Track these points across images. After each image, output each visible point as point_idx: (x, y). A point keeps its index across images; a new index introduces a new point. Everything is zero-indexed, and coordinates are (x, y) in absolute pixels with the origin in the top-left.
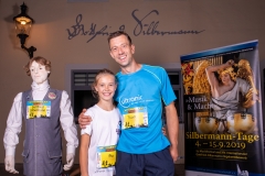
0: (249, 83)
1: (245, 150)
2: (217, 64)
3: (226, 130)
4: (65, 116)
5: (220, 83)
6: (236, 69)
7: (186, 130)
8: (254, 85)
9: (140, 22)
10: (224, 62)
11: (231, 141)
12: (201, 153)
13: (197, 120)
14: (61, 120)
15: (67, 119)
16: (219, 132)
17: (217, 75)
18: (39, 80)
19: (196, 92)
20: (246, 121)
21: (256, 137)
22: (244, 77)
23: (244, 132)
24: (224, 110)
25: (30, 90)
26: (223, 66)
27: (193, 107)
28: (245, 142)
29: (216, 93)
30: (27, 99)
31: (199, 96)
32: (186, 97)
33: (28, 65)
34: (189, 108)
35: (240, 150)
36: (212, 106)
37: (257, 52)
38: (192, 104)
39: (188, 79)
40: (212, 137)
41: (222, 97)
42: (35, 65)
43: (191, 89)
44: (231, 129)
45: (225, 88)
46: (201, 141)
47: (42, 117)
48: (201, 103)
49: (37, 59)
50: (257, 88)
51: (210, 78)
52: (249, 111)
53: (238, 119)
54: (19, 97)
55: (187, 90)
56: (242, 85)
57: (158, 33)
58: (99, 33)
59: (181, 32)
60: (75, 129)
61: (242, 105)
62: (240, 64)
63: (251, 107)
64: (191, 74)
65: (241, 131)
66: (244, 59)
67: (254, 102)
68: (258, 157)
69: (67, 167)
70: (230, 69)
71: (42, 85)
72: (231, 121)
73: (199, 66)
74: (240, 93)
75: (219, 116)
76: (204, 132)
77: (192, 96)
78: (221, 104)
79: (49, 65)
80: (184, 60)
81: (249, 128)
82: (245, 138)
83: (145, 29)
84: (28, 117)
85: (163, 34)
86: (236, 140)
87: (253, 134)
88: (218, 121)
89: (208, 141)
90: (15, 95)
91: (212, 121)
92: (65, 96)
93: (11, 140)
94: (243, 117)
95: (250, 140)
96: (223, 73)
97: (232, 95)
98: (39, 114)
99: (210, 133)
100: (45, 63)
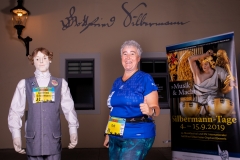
0: (227, 71)
1: (224, 132)
3: (207, 114)
5: (201, 71)
6: (215, 58)
7: (172, 114)
8: (231, 73)
9: (129, 14)
11: (211, 124)
12: (185, 135)
15: (68, 104)
16: (201, 116)
17: (198, 64)
19: (180, 79)
20: (225, 106)
21: (234, 120)
22: (222, 65)
23: (223, 115)
24: (205, 95)
26: (204, 55)
27: (178, 93)
28: (225, 124)
29: (198, 81)
31: (182, 83)
32: (172, 84)
34: (174, 94)
35: (220, 132)
37: (233, 43)
38: (177, 90)
39: (173, 67)
40: (195, 120)
41: (204, 83)
42: (40, 55)
43: (176, 76)
44: (212, 113)
45: (205, 75)
46: (185, 124)
48: (185, 90)
49: (41, 50)
50: (234, 75)
51: (192, 67)
52: (227, 96)
53: (217, 104)
55: (172, 77)
56: (220, 73)
57: (146, 24)
58: (91, 24)
61: (221, 91)
62: (219, 53)
63: (229, 93)
64: (175, 63)
65: (221, 114)
66: (222, 49)
67: (232, 88)
70: (210, 59)
72: (212, 105)
73: (182, 55)
74: (219, 80)
75: (201, 100)
76: (188, 116)
77: (176, 83)
78: (202, 90)
80: (170, 50)
81: (228, 112)
82: (224, 121)
85: (150, 24)
86: (216, 122)
87: (231, 117)
88: (200, 105)
89: (191, 123)
91: (195, 105)
92: (65, 84)
94: (222, 102)
95: (229, 122)
96: (204, 62)
97: (212, 81)
99: (193, 116)
100: (48, 54)
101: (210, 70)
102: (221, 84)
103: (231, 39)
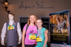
0: (67, 21)
1: (66, 38)
2: (59, 16)
3: (61, 33)
4: (19, 29)
5: (59, 21)
6: (63, 17)
7: (51, 33)
8: (68, 21)
9: (38, 5)
10: (61, 15)
11: (62, 36)
12: (54, 39)
13: (53, 30)
14: (17, 30)
15: (19, 30)
16: (59, 34)
17: (59, 19)
18: (11, 19)
19: (53, 23)
20: (66, 31)
21: (68, 35)
22: (66, 19)
23: (65, 33)
24: (60, 28)
25: (9, 22)
26: (60, 16)
28: (66, 36)
29: (58, 23)
30: (8, 25)
31: (54, 24)
32: (51, 24)
33: (8, 15)
34: (52, 27)
35: (64, 38)
36: (57, 27)
37: (69, 13)
38: (52, 26)
39: (51, 20)
41: (60, 24)
42: (10, 15)
43: (52, 22)
44: (62, 33)
45: (61, 22)
46: (55, 36)
47: (12, 29)
48: (55, 26)
49: (11, 14)
51: (57, 20)
52: (67, 28)
53: (64, 30)
54: (5, 24)
55: (51, 23)
56: (65, 21)
57: (43, 8)
58: (27, 7)
59: (49, 8)
60: (21, 33)
61: (65, 27)
62: (65, 16)
64: (52, 18)
67: (68, 26)
68: (69, 40)
69: (19, 43)
70: (62, 17)
71: (12, 21)
73: (54, 16)
74: (65, 23)
75: (59, 29)
76: (55, 34)
77: (52, 24)
79: (14, 15)
80: (50, 15)
81: (67, 32)
82: (66, 35)
83: (40, 7)
84: (8, 29)
85: (44, 8)
86: (63, 35)
87: (68, 34)
88: (59, 30)
89: (56, 36)
90: (4, 23)
91: (57, 31)
92: (18, 24)
93: (3, 36)
94: (65, 29)
95: (67, 35)
96: (60, 18)
97: (63, 24)
98: (11, 29)
99: (57, 34)
100: (13, 15)
101: (62, 21)
102: (65, 25)
103: (68, 12)
